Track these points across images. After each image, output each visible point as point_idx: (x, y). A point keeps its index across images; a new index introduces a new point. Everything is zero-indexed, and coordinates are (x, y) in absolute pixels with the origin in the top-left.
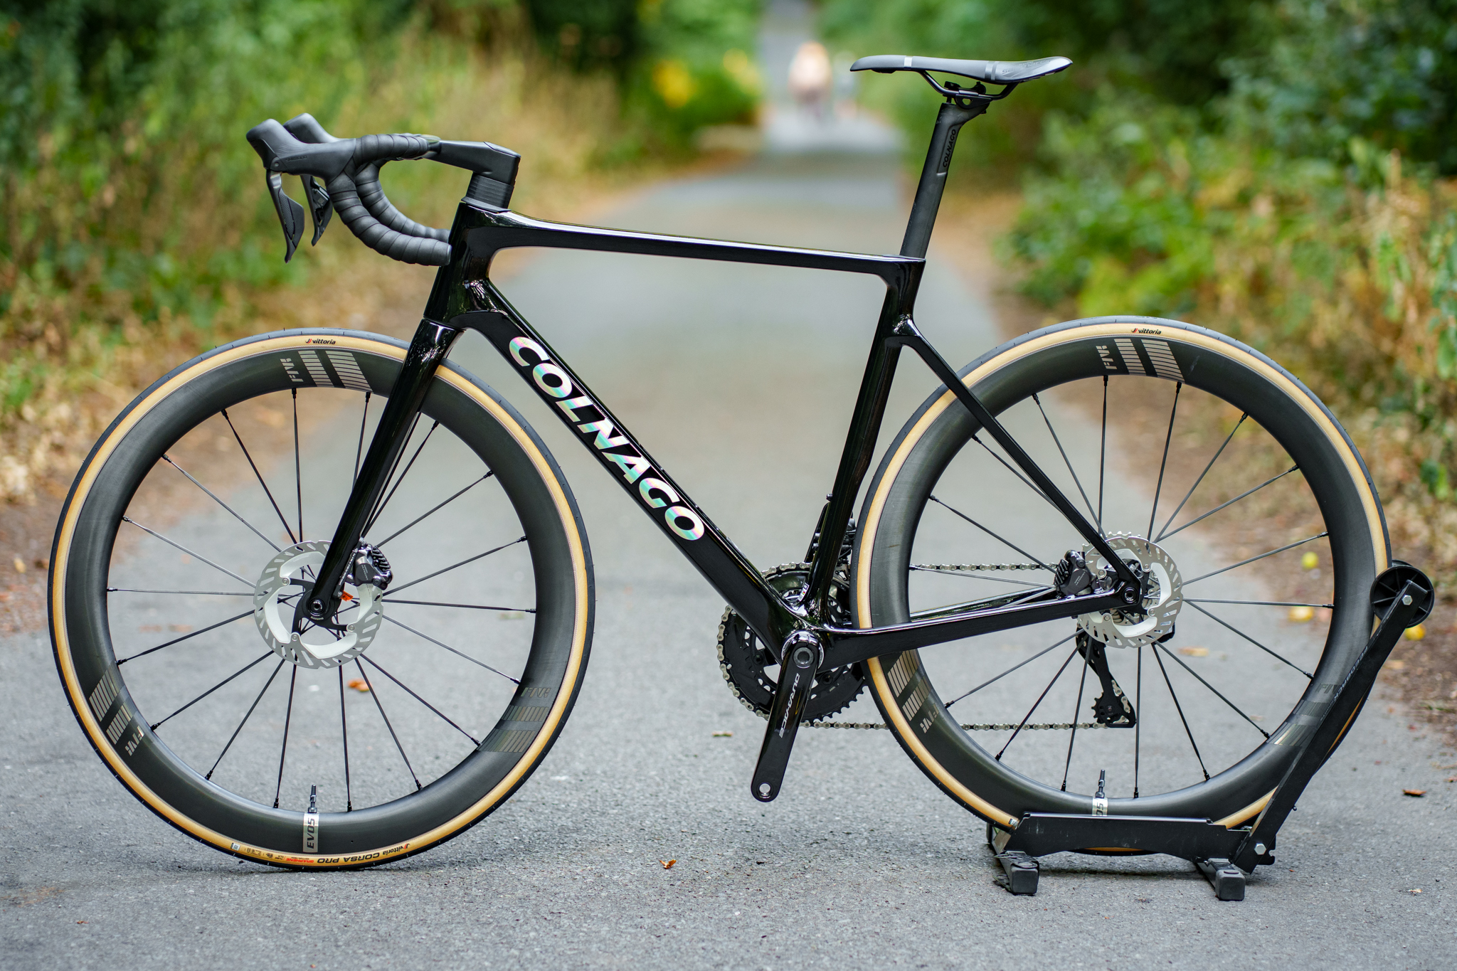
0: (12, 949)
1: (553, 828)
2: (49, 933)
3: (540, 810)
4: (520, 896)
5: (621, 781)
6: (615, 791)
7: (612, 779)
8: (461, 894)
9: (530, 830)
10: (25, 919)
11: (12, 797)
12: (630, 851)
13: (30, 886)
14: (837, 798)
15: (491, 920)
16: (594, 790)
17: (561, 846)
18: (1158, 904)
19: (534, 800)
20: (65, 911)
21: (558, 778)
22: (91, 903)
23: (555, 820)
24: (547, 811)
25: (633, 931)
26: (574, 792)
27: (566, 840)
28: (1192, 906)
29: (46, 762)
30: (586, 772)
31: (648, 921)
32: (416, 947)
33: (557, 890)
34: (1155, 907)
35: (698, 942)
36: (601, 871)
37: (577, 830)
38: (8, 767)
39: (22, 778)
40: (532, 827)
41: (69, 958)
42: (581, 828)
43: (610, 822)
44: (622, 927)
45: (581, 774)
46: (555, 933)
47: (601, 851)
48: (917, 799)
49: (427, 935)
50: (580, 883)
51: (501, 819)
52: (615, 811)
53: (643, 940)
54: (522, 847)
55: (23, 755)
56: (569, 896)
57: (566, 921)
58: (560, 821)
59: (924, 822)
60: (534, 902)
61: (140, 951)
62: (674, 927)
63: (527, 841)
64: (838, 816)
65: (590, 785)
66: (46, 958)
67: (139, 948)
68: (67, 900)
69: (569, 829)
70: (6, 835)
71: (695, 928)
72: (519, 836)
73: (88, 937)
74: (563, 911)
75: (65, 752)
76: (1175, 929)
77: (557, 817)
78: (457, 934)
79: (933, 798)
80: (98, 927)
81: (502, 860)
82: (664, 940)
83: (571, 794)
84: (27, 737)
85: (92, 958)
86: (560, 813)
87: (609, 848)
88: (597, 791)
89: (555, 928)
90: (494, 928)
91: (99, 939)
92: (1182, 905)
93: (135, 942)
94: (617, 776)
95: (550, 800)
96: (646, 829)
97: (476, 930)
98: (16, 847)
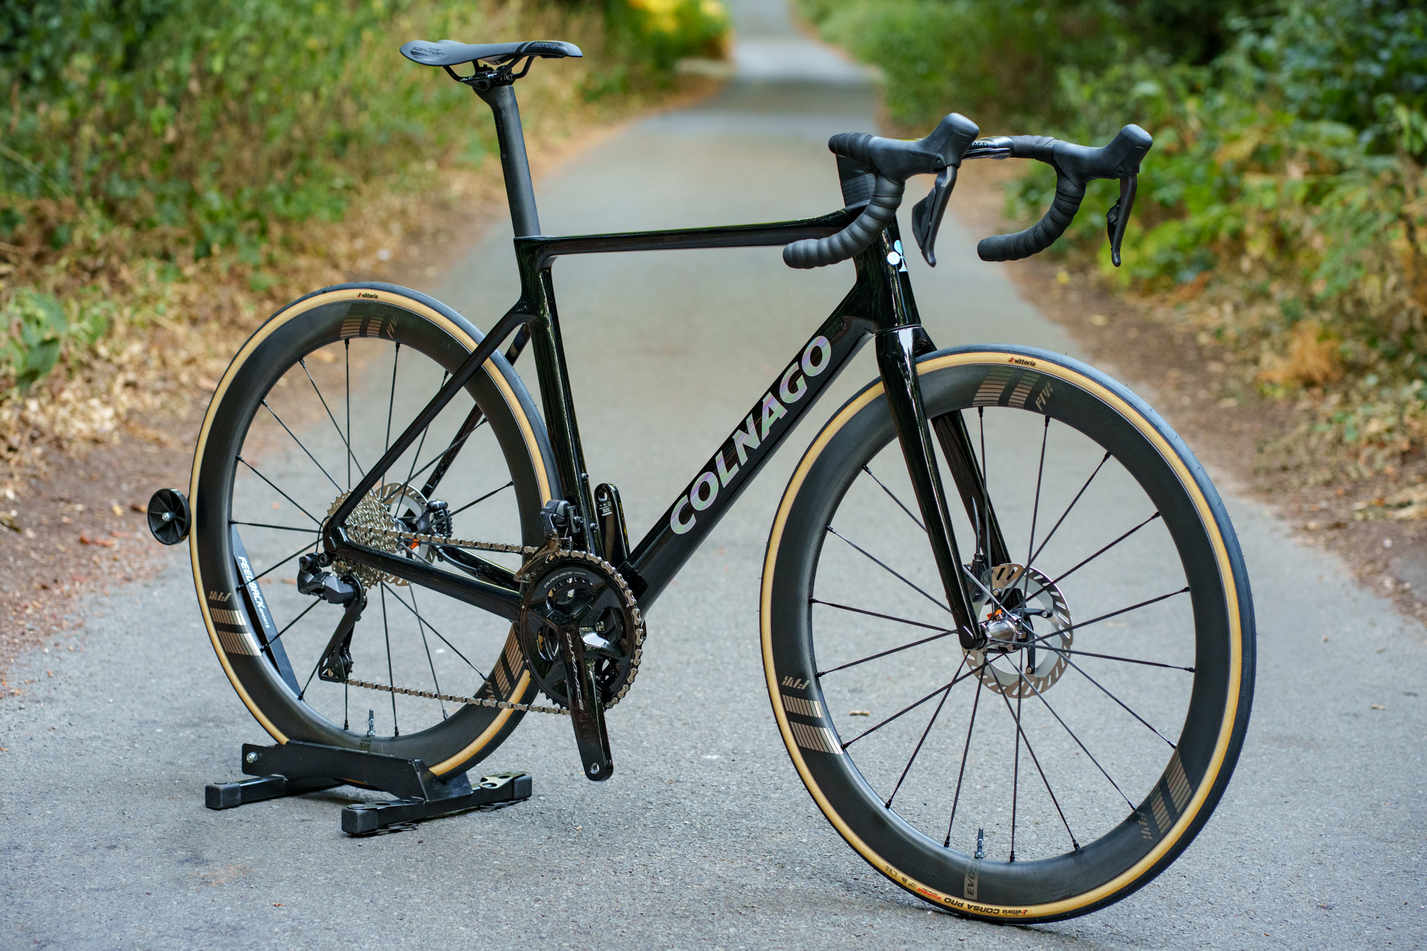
0: (216, 933)
1: (721, 813)
2: (249, 916)
3: (702, 792)
4: (708, 887)
5: (773, 761)
6: (771, 773)
7: (763, 760)
8: (649, 882)
9: (698, 814)
10: (221, 900)
11: (171, 763)
12: (804, 840)
13: (217, 863)
14: (992, 787)
15: (688, 914)
16: (749, 771)
17: (734, 833)
18: (1340, 911)
19: (693, 780)
20: (258, 891)
21: (709, 757)
22: (282, 884)
23: (719, 803)
24: (709, 794)
25: (832, 929)
26: (729, 773)
27: (738, 826)
28: (1375, 914)
29: (195, 725)
30: (736, 751)
31: (844, 919)
32: (620, 941)
33: (743, 882)
34: (1338, 914)
35: (900, 944)
36: (781, 861)
37: (746, 816)
38: (159, 730)
39: (176, 742)
40: (700, 811)
41: (276, 944)
42: (749, 814)
43: (776, 807)
44: (820, 924)
45: (731, 753)
46: (755, 929)
47: (774, 839)
48: (1072, 789)
49: (627, 928)
50: (764, 874)
51: (666, 801)
52: (777, 795)
53: (844, 940)
54: (696, 832)
55: (170, 717)
56: (757, 888)
57: (761, 917)
58: (724, 805)
59: (1086, 815)
60: (724, 894)
61: (345, 939)
62: (872, 926)
63: (698, 826)
64: (999, 807)
65: (744, 766)
66: (253, 943)
67: (344, 935)
68: (257, 879)
69: (737, 814)
70: (178, 805)
71: (892, 928)
72: (689, 820)
73: (289, 922)
74: (755, 905)
75: (212, 715)
76: (1365, 940)
77: (721, 800)
78: (657, 928)
79: (1087, 789)
80: (295, 910)
81: (679, 846)
82: (866, 940)
83: (727, 775)
84: (169, 698)
85: (299, 945)
86: (722, 795)
87: (783, 837)
88: (752, 772)
89: (753, 923)
90: (692, 922)
91: (301, 924)
92: (1365, 913)
93: (338, 928)
94: (768, 757)
95: (708, 781)
96: (814, 816)
97: (675, 924)
98: (190, 819)
